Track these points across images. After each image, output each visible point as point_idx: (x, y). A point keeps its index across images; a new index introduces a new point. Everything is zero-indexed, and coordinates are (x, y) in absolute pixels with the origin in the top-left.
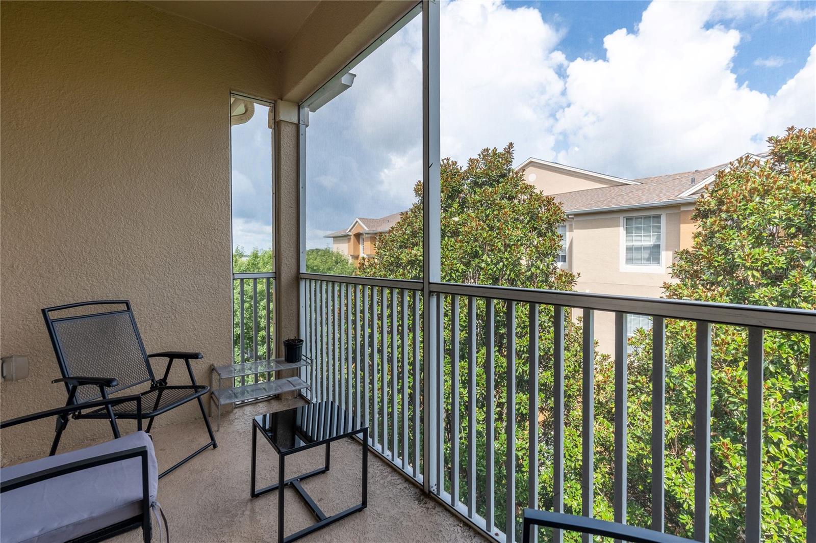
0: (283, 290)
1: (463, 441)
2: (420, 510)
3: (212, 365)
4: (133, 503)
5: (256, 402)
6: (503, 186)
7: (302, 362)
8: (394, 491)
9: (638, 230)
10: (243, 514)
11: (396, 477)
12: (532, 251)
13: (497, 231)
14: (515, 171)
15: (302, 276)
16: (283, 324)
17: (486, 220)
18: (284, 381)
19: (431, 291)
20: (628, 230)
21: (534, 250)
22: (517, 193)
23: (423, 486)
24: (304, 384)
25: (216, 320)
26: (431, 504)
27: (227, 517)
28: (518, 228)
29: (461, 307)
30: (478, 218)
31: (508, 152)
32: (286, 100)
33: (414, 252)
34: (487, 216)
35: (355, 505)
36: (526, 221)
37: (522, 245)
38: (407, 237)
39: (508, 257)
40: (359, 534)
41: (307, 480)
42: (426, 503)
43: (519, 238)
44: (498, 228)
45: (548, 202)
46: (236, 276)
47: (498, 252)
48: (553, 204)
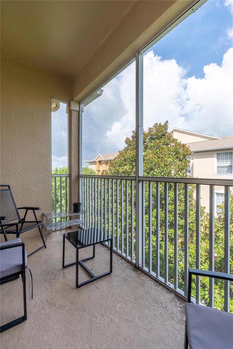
0: (72, 182)
1: (147, 250)
2: (135, 274)
3: (43, 213)
4: (18, 266)
5: (61, 229)
6: (164, 139)
7: (81, 213)
8: (123, 266)
9: (223, 159)
10: (60, 274)
11: (123, 261)
12: (176, 167)
13: (161, 159)
14: (169, 133)
15: (80, 176)
16: (72, 196)
17: (156, 154)
18: (73, 221)
19: (139, 180)
20: (218, 159)
21: (177, 167)
22: (170, 142)
23: (136, 264)
24: (82, 222)
25: (45, 194)
26: (139, 272)
27: (53, 276)
28: (170, 158)
29: (146, 192)
30: (153, 153)
31: (166, 125)
32: (74, 101)
33: (125, 168)
34: (157, 152)
35: (107, 272)
36: (174, 155)
37: (172, 165)
38: (122, 162)
39: (166, 170)
40: (109, 284)
41: (86, 261)
42: (137, 272)
43: (171, 162)
44: (162, 158)
45: (183, 146)
46: (53, 176)
47: (162, 168)
48: (186, 147)
